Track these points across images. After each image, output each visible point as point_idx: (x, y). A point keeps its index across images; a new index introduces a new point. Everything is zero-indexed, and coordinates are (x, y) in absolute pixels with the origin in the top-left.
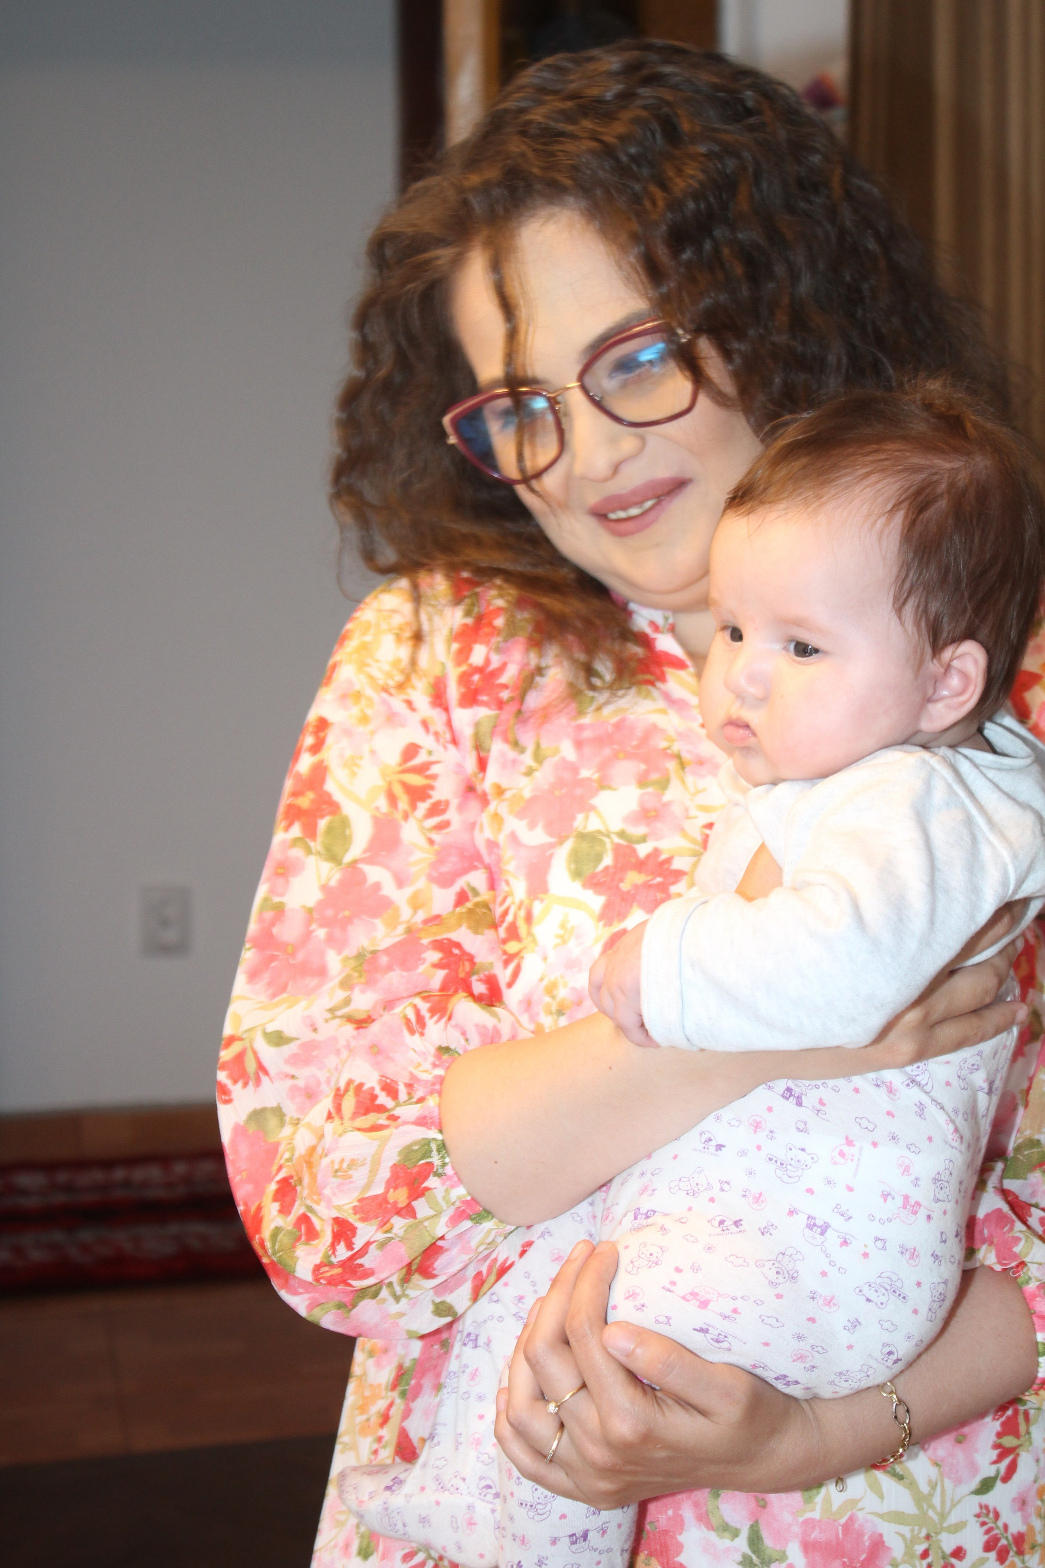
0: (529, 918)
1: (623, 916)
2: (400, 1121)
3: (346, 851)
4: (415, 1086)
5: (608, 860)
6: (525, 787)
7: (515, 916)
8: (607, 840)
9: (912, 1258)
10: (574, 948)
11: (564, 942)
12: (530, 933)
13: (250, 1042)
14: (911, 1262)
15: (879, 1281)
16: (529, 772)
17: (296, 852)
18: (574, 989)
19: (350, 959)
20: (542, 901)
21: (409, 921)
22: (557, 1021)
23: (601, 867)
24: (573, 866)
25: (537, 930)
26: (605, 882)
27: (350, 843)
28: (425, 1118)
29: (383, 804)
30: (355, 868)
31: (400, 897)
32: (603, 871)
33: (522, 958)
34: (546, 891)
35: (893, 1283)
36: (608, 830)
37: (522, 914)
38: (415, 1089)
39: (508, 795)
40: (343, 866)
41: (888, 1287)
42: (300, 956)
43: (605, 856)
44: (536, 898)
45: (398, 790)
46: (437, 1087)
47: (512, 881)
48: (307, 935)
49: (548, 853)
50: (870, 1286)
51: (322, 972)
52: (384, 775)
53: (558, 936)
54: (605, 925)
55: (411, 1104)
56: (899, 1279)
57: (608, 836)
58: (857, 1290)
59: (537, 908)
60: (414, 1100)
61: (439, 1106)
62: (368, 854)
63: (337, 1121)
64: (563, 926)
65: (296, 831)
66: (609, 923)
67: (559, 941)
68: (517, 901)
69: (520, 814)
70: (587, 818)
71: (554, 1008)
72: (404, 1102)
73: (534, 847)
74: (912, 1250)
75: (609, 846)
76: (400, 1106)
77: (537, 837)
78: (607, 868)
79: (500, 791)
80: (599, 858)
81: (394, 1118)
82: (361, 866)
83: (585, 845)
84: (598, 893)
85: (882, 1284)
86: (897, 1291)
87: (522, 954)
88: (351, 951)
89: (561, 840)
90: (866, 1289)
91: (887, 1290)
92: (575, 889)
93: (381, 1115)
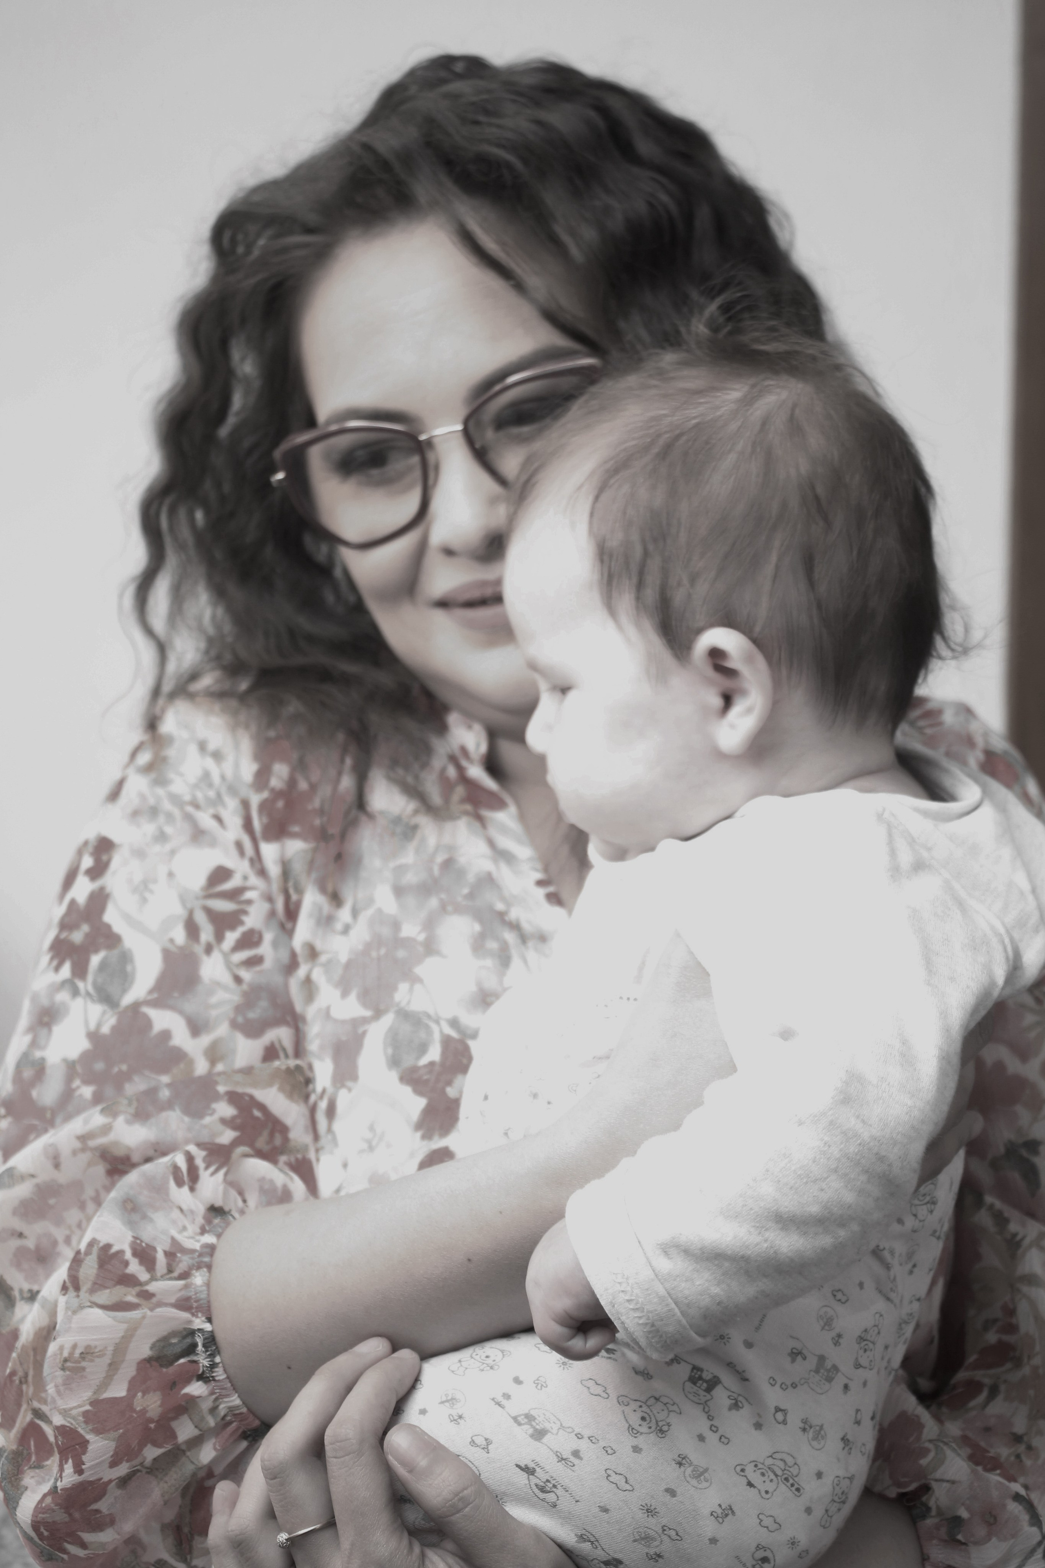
2: (154, 1300)
4: (179, 1255)
9: (815, 1438)
14: (814, 1443)
15: (769, 1461)
17: (63, 996)
27: (132, 983)
28: (188, 1299)
29: (179, 935)
35: (787, 1468)
38: (177, 1260)
40: (121, 1009)
41: (779, 1473)
45: (201, 918)
46: (206, 1259)
50: (756, 1466)
55: (171, 1279)
56: (795, 1464)
58: (739, 1468)
60: (176, 1274)
61: (208, 1285)
62: (155, 995)
63: (72, 1293)
65: (66, 970)
72: (162, 1276)
74: (818, 1428)
76: (156, 1280)
81: (147, 1296)
85: (772, 1467)
86: (790, 1478)
90: (750, 1469)
91: (776, 1476)
93: (130, 1289)
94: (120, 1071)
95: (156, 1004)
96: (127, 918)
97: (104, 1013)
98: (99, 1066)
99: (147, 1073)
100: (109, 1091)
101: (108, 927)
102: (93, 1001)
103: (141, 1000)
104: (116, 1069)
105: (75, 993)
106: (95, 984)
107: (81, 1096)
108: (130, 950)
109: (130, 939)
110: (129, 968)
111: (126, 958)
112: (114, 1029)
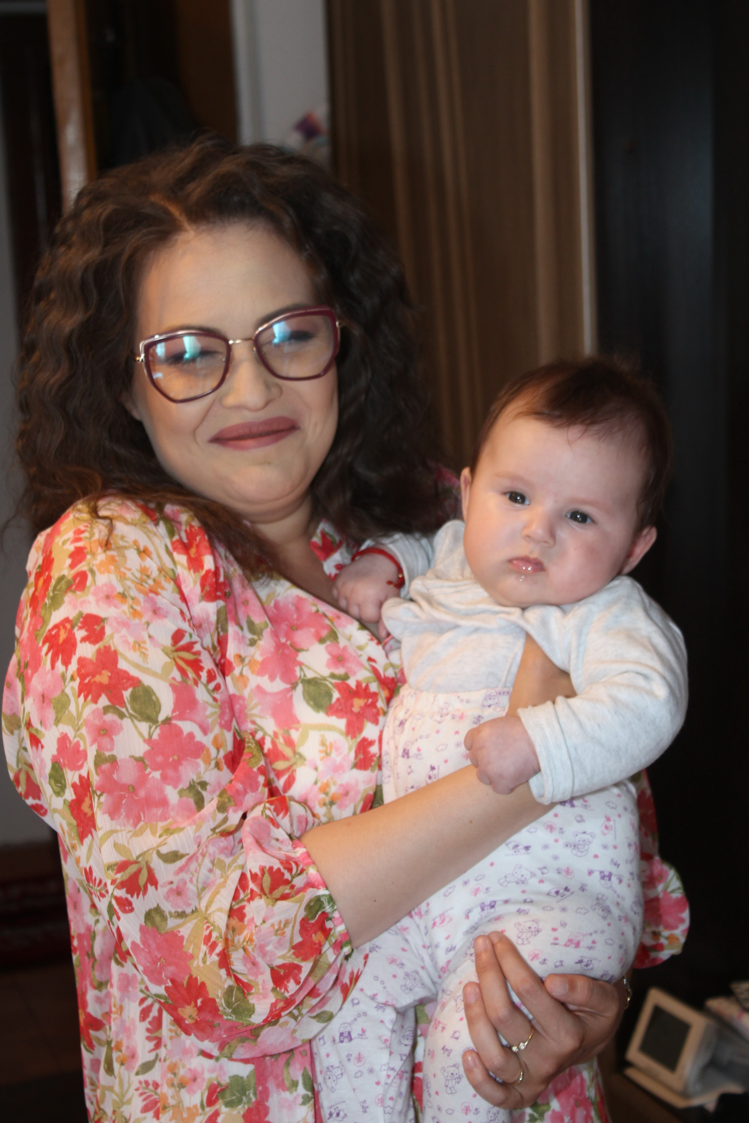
0: (290, 743)
1: (360, 730)
3: (158, 712)
5: (336, 695)
6: (257, 653)
7: (273, 743)
8: (327, 683)
10: (336, 757)
11: (328, 754)
12: (295, 753)
13: (147, 863)
16: (253, 643)
18: (341, 785)
19: (185, 790)
20: (297, 729)
21: (216, 758)
22: (330, 809)
23: (334, 700)
24: (312, 703)
25: (302, 750)
26: (341, 710)
30: (170, 724)
31: (207, 740)
32: (336, 703)
33: (295, 771)
34: (298, 722)
36: (322, 676)
37: (281, 741)
39: (247, 661)
40: (160, 723)
42: (142, 793)
43: (332, 692)
44: (291, 728)
47: (258, 721)
48: (143, 779)
49: (288, 696)
51: (164, 802)
52: (167, 654)
53: (321, 752)
54: (352, 738)
57: (327, 681)
59: (295, 735)
64: (323, 743)
66: (354, 737)
67: (324, 755)
68: (271, 733)
69: (260, 673)
70: (301, 669)
71: (327, 800)
73: (277, 693)
75: (330, 686)
77: (278, 685)
78: (338, 700)
79: (241, 658)
80: (330, 696)
82: (174, 722)
83: (312, 688)
84: (341, 717)
87: (294, 767)
88: (184, 784)
89: (294, 687)
92: (321, 718)
94: (173, 760)
95: (181, 717)
96: (137, 666)
97: (150, 728)
98: (160, 759)
99: (189, 758)
100: (170, 773)
101: (126, 673)
102: (140, 721)
103: (170, 716)
104: (171, 759)
105: (122, 716)
106: (134, 709)
107: (153, 777)
108: (149, 687)
109: (147, 680)
110: (154, 698)
111: (148, 692)
112: (159, 735)
